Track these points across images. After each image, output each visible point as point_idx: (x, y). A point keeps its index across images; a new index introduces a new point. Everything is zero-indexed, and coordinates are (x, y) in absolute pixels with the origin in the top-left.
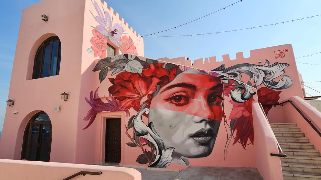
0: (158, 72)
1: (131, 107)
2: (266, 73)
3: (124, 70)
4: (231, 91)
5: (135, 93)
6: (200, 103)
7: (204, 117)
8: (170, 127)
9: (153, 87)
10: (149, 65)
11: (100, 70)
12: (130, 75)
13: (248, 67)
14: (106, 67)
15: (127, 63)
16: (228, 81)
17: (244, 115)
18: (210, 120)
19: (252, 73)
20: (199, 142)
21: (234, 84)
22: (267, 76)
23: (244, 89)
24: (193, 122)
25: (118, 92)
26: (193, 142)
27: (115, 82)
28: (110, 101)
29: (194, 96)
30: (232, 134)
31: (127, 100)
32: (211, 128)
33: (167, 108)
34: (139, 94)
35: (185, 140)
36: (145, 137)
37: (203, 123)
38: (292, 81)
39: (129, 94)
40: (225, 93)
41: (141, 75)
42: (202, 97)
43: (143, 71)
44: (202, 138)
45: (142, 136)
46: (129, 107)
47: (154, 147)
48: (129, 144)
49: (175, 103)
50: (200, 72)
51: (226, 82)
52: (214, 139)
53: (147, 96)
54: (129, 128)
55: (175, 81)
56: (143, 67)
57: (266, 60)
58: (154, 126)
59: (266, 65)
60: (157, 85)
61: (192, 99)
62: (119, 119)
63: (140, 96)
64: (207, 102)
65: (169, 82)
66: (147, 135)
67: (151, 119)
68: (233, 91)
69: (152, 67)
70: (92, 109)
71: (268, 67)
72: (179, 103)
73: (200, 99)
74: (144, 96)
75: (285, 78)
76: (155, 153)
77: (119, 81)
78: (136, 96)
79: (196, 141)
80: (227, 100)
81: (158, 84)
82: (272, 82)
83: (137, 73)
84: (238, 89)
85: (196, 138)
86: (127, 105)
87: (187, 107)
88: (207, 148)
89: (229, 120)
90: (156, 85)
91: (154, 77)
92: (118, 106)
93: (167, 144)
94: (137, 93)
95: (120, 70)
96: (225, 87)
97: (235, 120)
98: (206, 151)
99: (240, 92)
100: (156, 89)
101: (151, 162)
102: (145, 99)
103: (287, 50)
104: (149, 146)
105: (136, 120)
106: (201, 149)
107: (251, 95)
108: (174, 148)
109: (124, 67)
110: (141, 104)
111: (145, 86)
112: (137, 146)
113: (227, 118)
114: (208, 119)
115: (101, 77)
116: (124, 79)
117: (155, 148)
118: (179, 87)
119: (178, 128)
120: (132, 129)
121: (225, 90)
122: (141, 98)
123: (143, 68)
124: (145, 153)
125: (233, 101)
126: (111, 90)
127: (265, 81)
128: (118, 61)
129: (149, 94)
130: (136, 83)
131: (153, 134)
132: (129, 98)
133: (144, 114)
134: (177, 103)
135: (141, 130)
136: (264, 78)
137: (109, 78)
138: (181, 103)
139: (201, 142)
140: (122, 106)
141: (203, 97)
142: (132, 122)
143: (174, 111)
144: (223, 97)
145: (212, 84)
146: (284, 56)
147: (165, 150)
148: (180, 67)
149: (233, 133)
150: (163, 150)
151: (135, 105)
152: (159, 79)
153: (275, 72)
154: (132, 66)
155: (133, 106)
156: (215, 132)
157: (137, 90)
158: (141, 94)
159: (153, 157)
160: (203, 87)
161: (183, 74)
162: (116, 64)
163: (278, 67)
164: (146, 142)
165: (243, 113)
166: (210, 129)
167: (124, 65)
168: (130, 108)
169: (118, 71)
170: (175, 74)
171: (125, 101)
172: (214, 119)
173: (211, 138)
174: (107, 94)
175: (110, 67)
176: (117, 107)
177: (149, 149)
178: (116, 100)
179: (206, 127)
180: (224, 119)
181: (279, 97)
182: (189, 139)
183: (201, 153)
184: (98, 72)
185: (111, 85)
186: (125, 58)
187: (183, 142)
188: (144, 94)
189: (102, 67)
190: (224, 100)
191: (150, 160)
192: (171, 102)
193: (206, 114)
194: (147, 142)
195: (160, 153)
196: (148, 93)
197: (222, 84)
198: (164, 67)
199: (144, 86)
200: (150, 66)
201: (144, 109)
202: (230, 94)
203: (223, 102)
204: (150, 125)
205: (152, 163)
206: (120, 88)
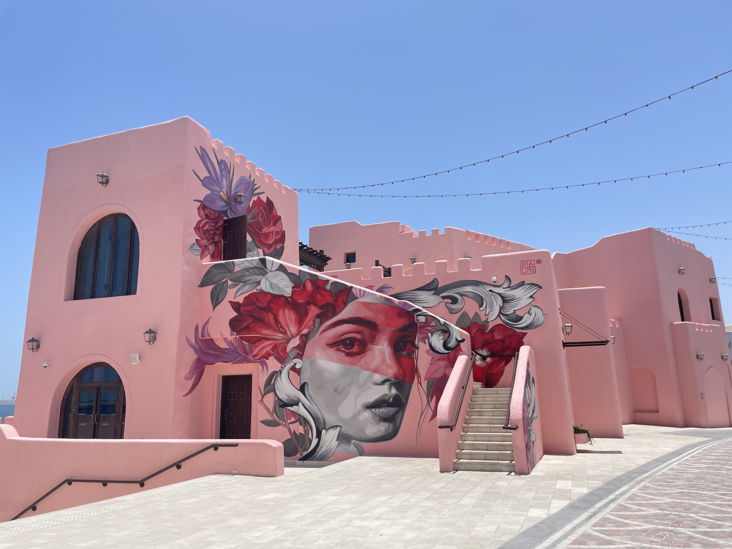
0: (319, 296)
1: (270, 356)
2: (505, 300)
3: (258, 288)
4: (430, 334)
5: (278, 330)
6: (382, 353)
7: (388, 376)
8: (336, 390)
9: (309, 321)
10: (303, 281)
11: (214, 285)
12: (269, 297)
13: (475, 287)
14: (224, 280)
15: (264, 276)
16: (425, 318)
17: (446, 373)
18: (396, 380)
19: (482, 297)
20: (380, 416)
21: (433, 324)
22: (506, 305)
23: (448, 333)
24: (371, 383)
25: (248, 329)
26: (371, 416)
27: (242, 309)
28: (232, 344)
29: (373, 340)
30: (428, 403)
31: (264, 342)
32: (398, 393)
33: (331, 360)
34: (285, 333)
35: (359, 413)
36: (294, 409)
37: (386, 386)
38: (544, 316)
39: (266, 332)
40: (420, 337)
41: (289, 299)
42: (385, 343)
43: (293, 292)
44: (384, 410)
45: (290, 408)
46: (267, 356)
47: (309, 425)
48: (267, 423)
49: (344, 352)
50: (383, 300)
51: (422, 319)
52: (402, 412)
53: (298, 337)
54: (266, 394)
55: (344, 314)
56: (293, 285)
57: (506, 276)
58: (309, 390)
59: (506, 285)
60: (316, 318)
61: (370, 346)
62: (248, 378)
63: (286, 337)
64: (393, 350)
65: (335, 314)
66: (297, 404)
67: (306, 377)
68: (432, 335)
69: (309, 286)
70: (198, 358)
71: (508, 289)
72: (351, 351)
73: (383, 345)
74: (293, 337)
75: (534, 310)
76: (310, 436)
77: (248, 308)
78: (279, 336)
79: (375, 414)
80: (423, 348)
81: (318, 316)
82: (514, 315)
83: (282, 296)
84: (439, 332)
85: (375, 410)
86: (264, 352)
87: (362, 357)
88: (391, 426)
89: (424, 381)
90: (313, 319)
91: (312, 305)
92: (246, 353)
93: (330, 420)
94: (281, 332)
95: (251, 287)
96: (422, 327)
97: (434, 382)
98: (390, 430)
99: (441, 337)
100: (314, 325)
101: (303, 452)
102: (296, 342)
103: (539, 262)
104: (301, 424)
105: (279, 379)
106: (383, 428)
107: (458, 343)
108: (342, 427)
109: (259, 283)
110: (288, 351)
111: (296, 320)
112: (280, 425)
113: (423, 377)
114: (393, 379)
115: (215, 299)
116: (259, 304)
117: (311, 428)
118: (351, 325)
119: (348, 394)
120: (271, 395)
121: (421, 332)
122: (288, 341)
123: (293, 287)
124: (294, 438)
125: (431, 352)
126: (234, 324)
127: (503, 314)
128: (247, 269)
129: (303, 335)
130: (281, 313)
131: (307, 403)
132: (267, 339)
133: (293, 369)
134: (347, 351)
135: (287, 397)
136: (501, 308)
137: (231, 302)
138: (354, 351)
139: (383, 416)
140: (255, 353)
141: (387, 342)
142: (272, 382)
143: (342, 364)
144: (416, 343)
145: (401, 322)
146: (534, 271)
147: (327, 430)
148: (353, 290)
149: (431, 401)
150: (324, 431)
151: (278, 352)
152: (319, 309)
153: (519, 299)
154: (275, 281)
155: (274, 355)
156: (403, 401)
157: (282, 327)
158: (289, 334)
159: (307, 442)
160: (388, 325)
161: (357, 302)
162: (245, 276)
163: (523, 291)
164: (295, 417)
165: (446, 370)
166: (397, 395)
167: (258, 278)
168: (269, 358)
169: (247, 290)
170: (345, 300)
171: (260, 344)
172: (403, 379)
173: (398, 409)
174: (227, 331)
175: (231, 280)
176: (244, 355)
177: (300, 429)
178: (243, 342)
179: (390, 391)
180: (418, 379)
181: (523, 342)
182: (364, 410)
183: (382, 435)
184: (210, 288)
185: (234, 314)
186: (261, 266)
187: (355, 416)
188: (293, 334)
189: (217, 278)
190: (418, 348)
191: (301, 449)
192: (338, 350)
193: (391, 371)
194: (297, 418)
195: (319, 436)
196: (301, 331)
197: (416, 322)
198: (328, 287)
199: (293, 321)
200: (304, 285)
201: (293, 360)
202: (427, 340)
203: (417, 352)
204: (302, 389)
205: (305, 453)
206: (251, 321)
